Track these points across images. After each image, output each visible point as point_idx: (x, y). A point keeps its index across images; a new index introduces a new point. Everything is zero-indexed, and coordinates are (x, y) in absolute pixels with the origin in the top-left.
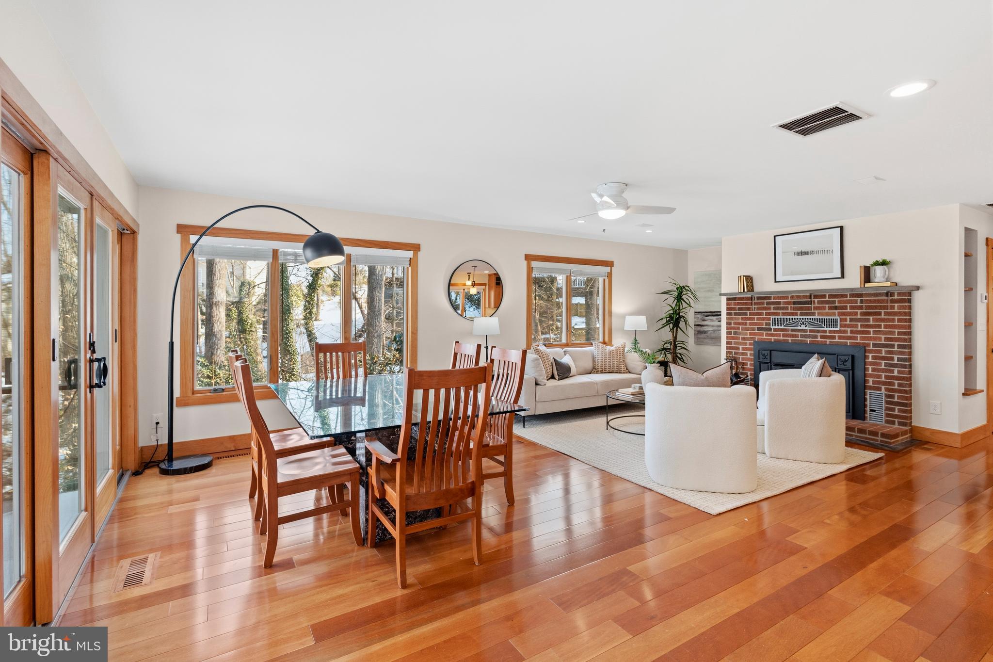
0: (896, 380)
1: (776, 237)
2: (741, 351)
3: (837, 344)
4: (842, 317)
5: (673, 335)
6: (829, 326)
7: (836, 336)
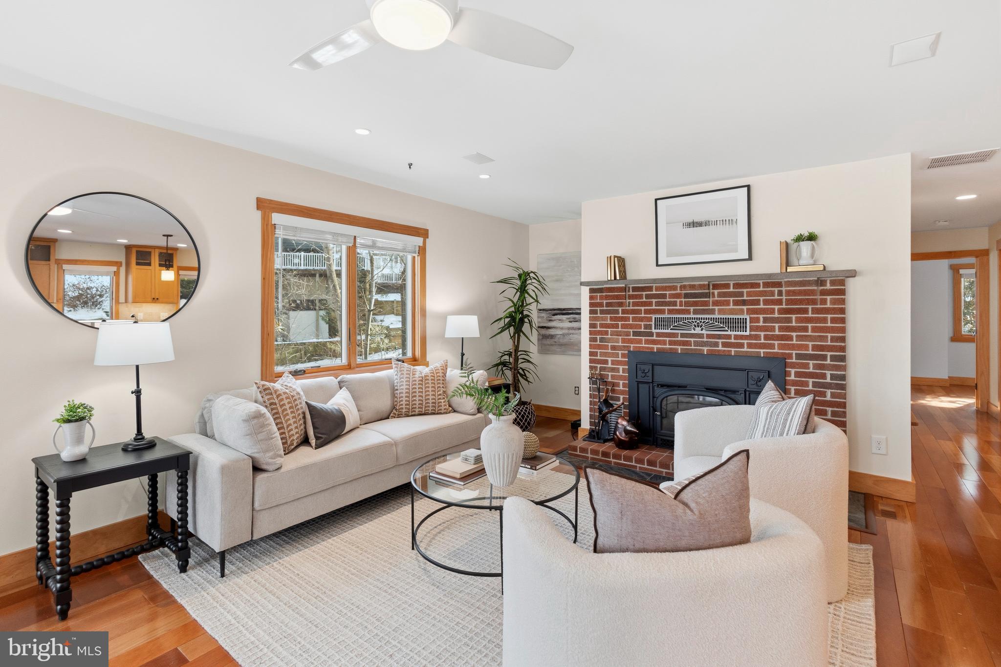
0: (829, 406)
1: (658, 201)
2: (610, 365)
3: (747, 356)
4: (752, 316)
5: (514, 343)
6: (732, 328)
7: (744, 343)
